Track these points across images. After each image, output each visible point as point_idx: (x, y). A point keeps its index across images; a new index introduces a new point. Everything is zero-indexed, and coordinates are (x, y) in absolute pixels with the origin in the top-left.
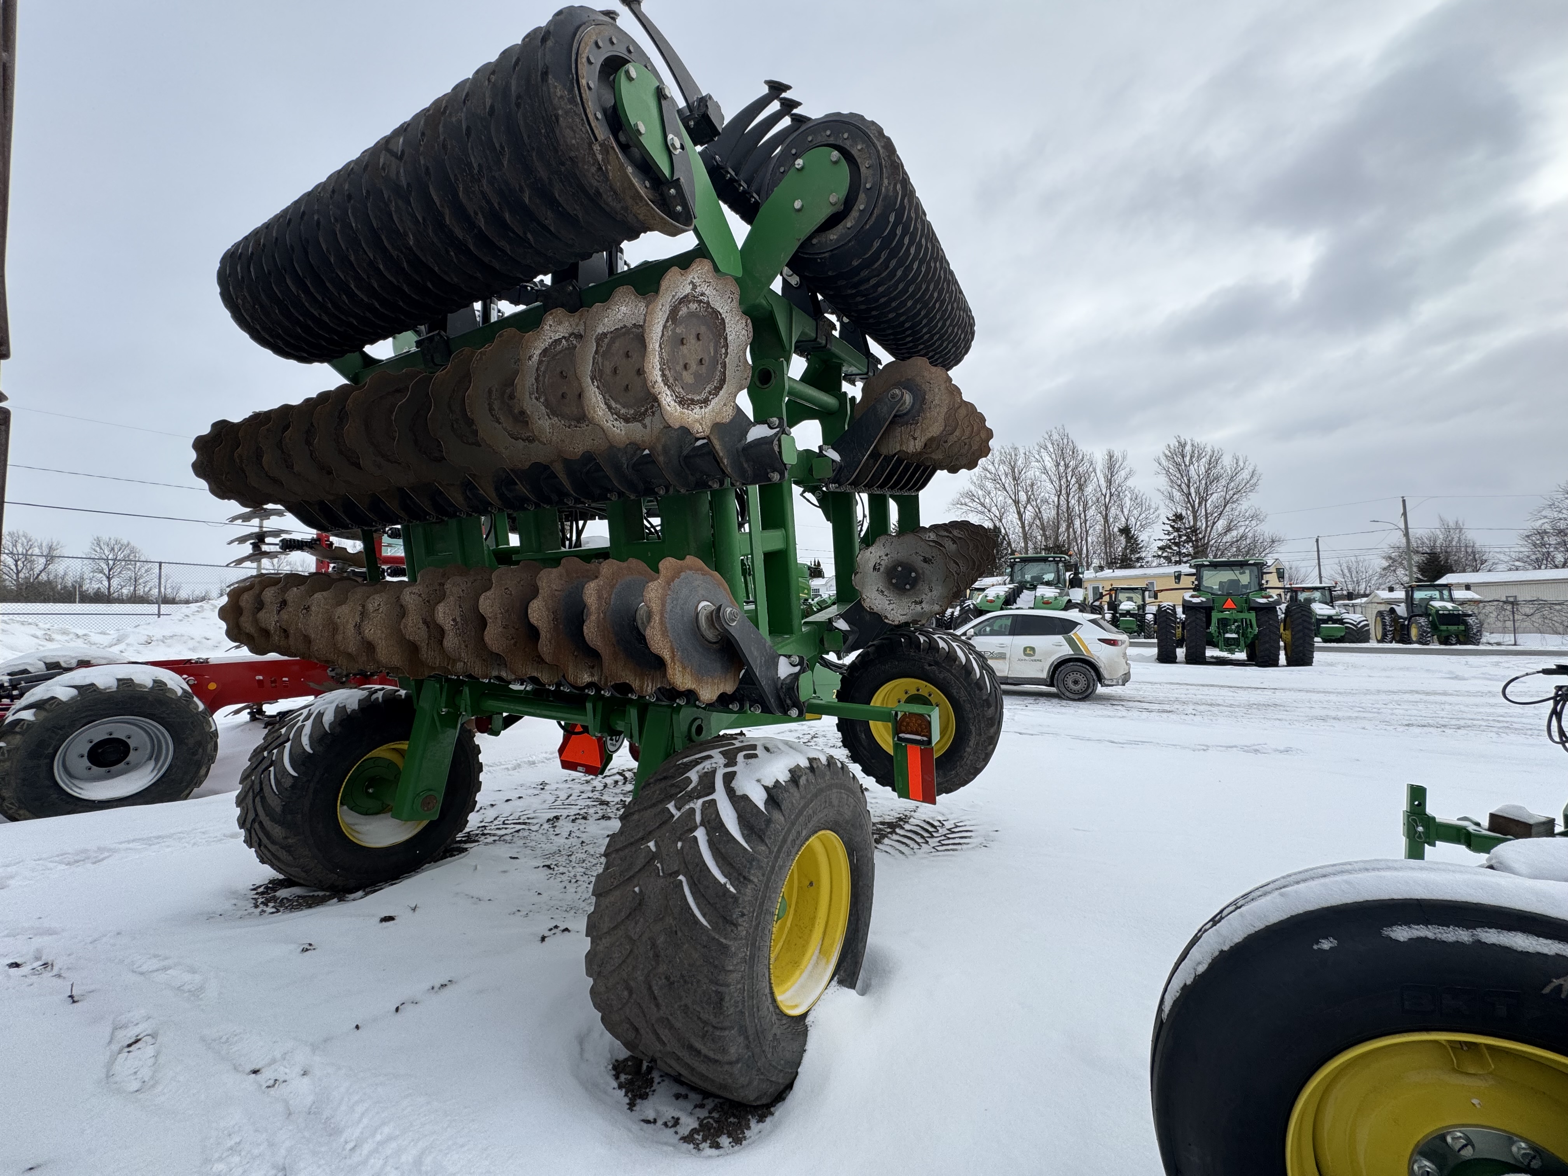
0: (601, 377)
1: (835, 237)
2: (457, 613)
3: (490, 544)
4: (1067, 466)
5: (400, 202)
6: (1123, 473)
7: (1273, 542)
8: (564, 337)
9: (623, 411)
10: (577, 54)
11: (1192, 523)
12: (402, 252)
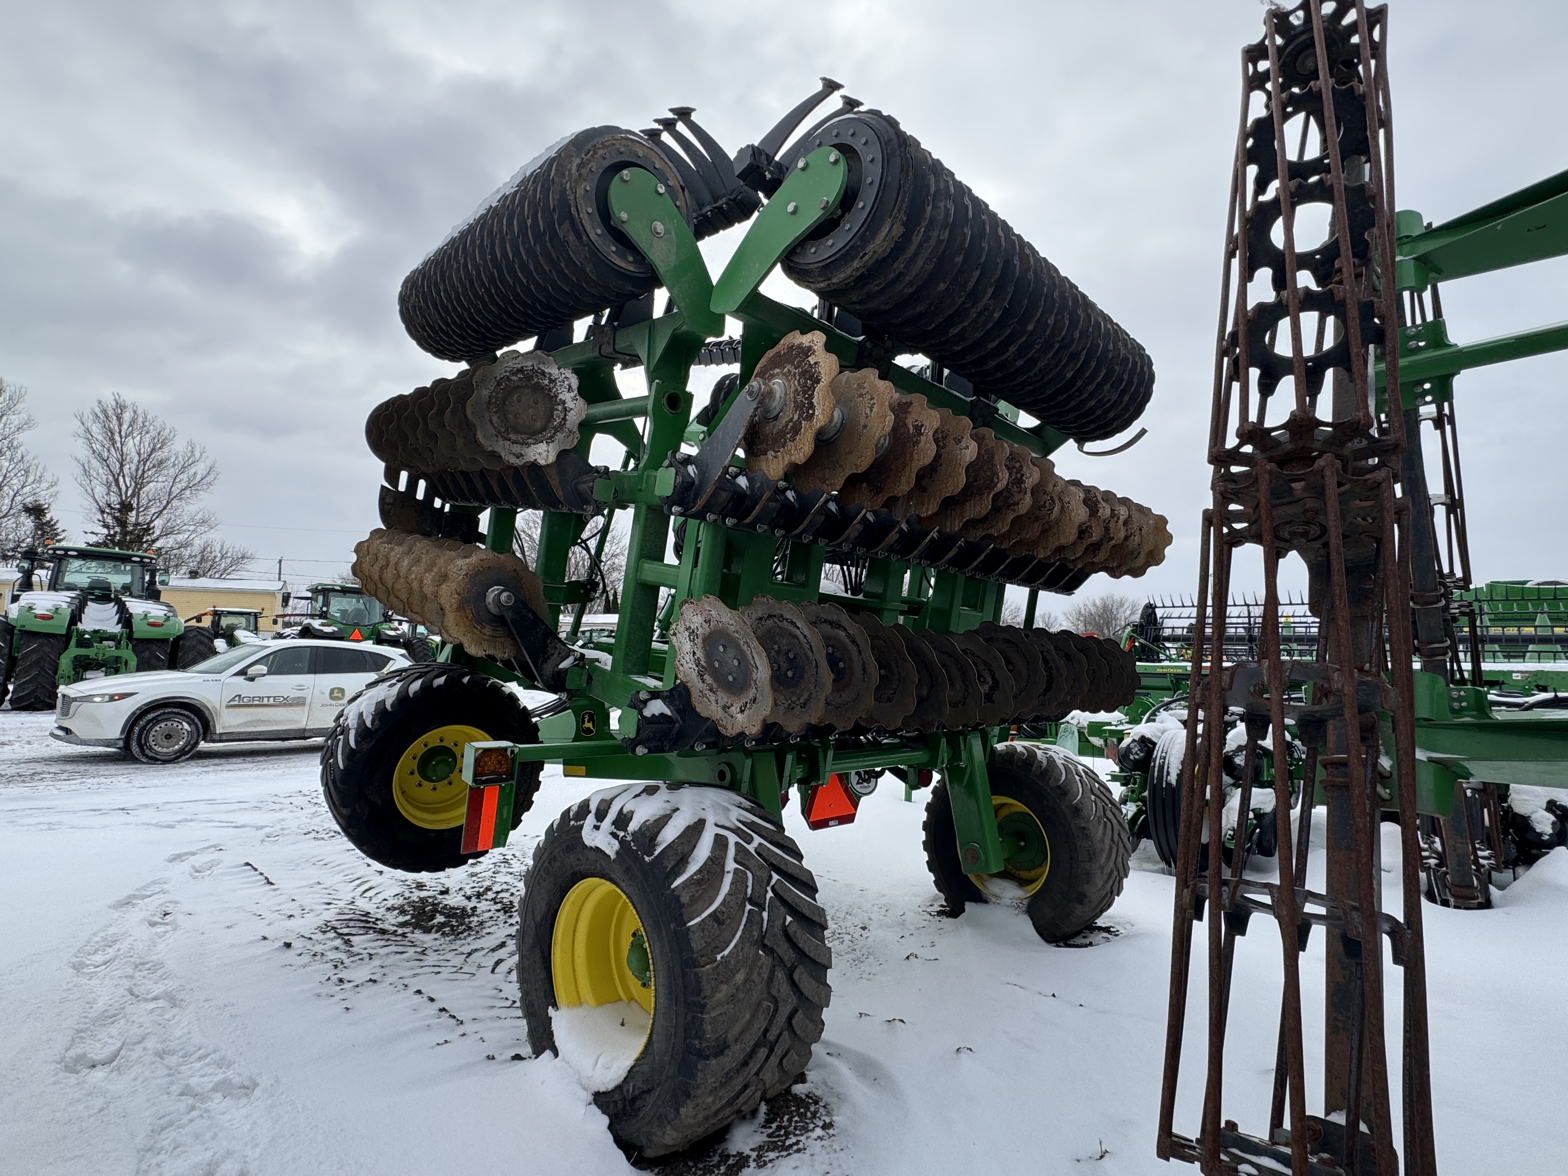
7: (243, 557)
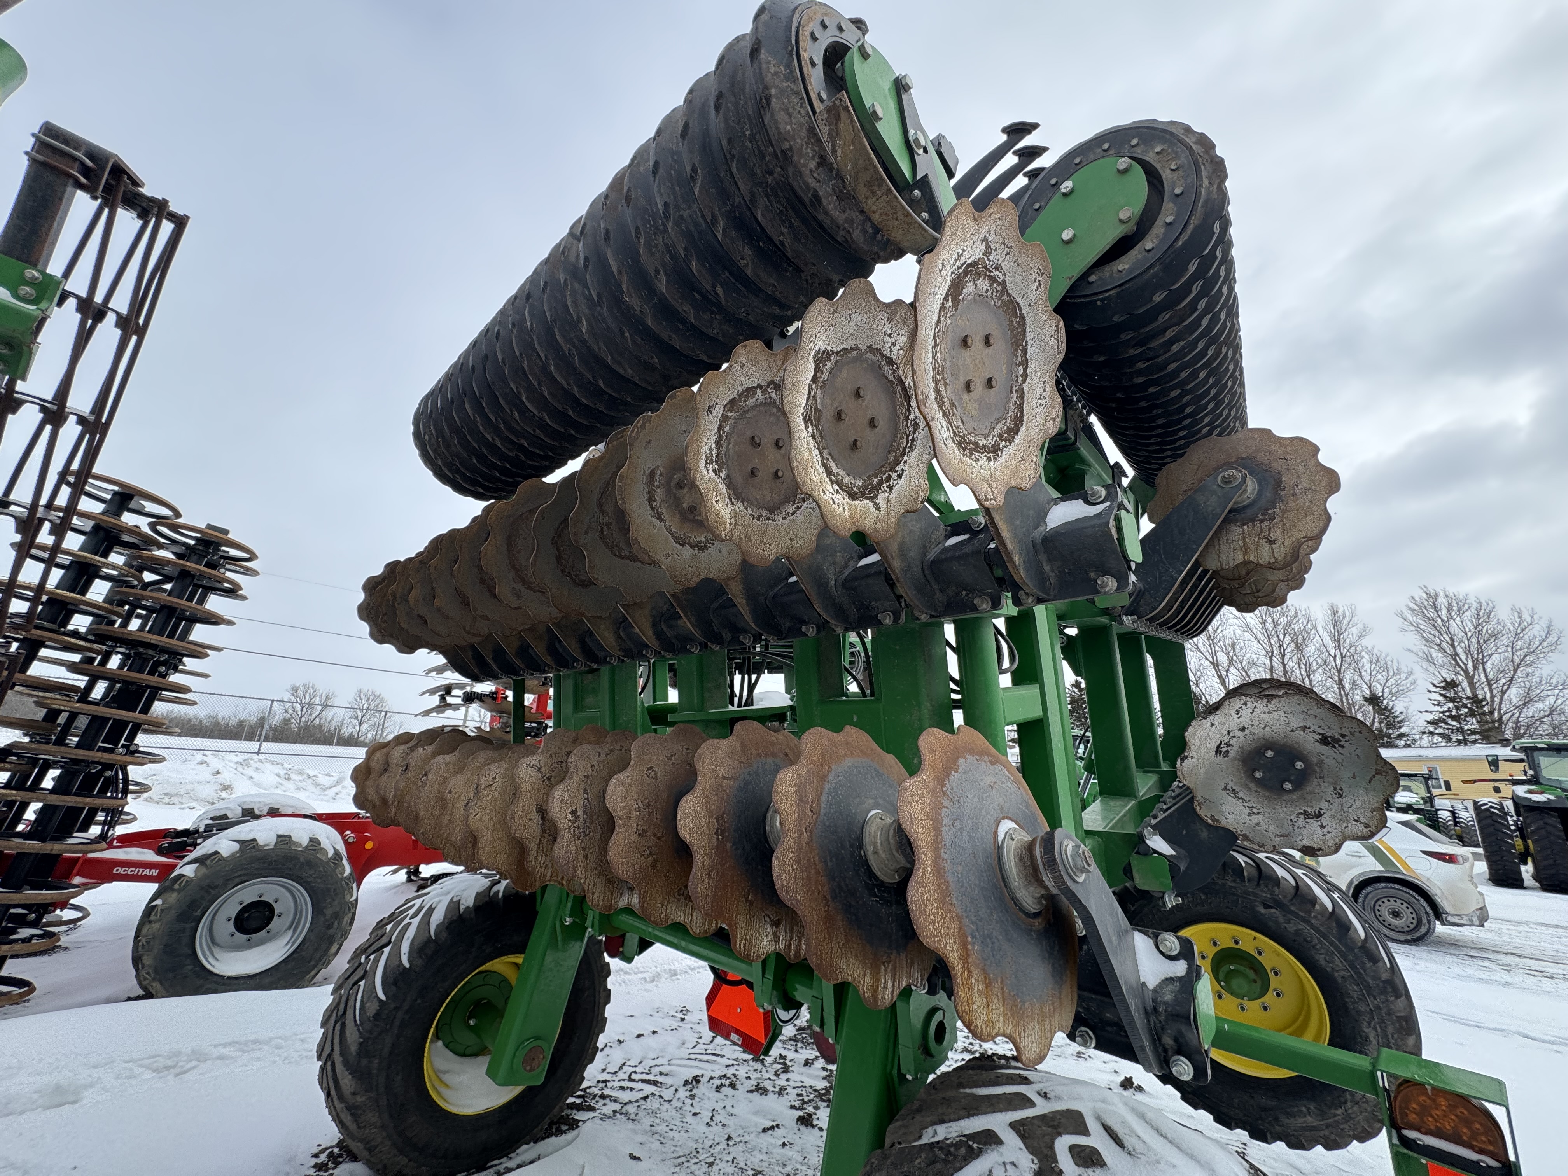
0: (818, 421)
1: (1127, 267)
2: (580, 801)
3: (646, 699)
4: (1276, 624)
5: (577, 285)
6: (1354, 631)
8: (760, 386)
9: (847, 480)
10: (798, 28)
11: (1469, 694)
12: (574, 346)
